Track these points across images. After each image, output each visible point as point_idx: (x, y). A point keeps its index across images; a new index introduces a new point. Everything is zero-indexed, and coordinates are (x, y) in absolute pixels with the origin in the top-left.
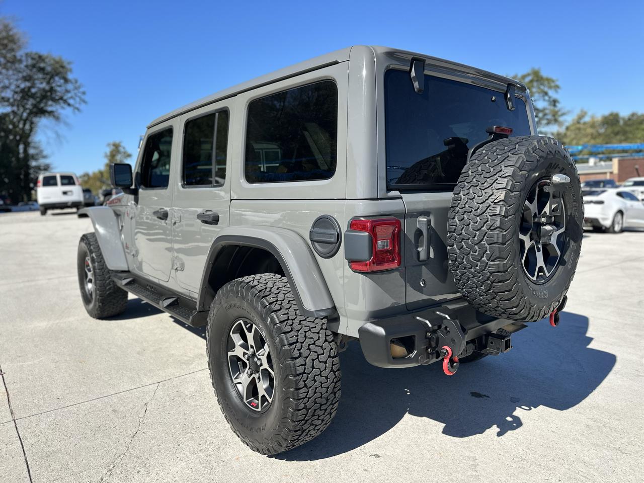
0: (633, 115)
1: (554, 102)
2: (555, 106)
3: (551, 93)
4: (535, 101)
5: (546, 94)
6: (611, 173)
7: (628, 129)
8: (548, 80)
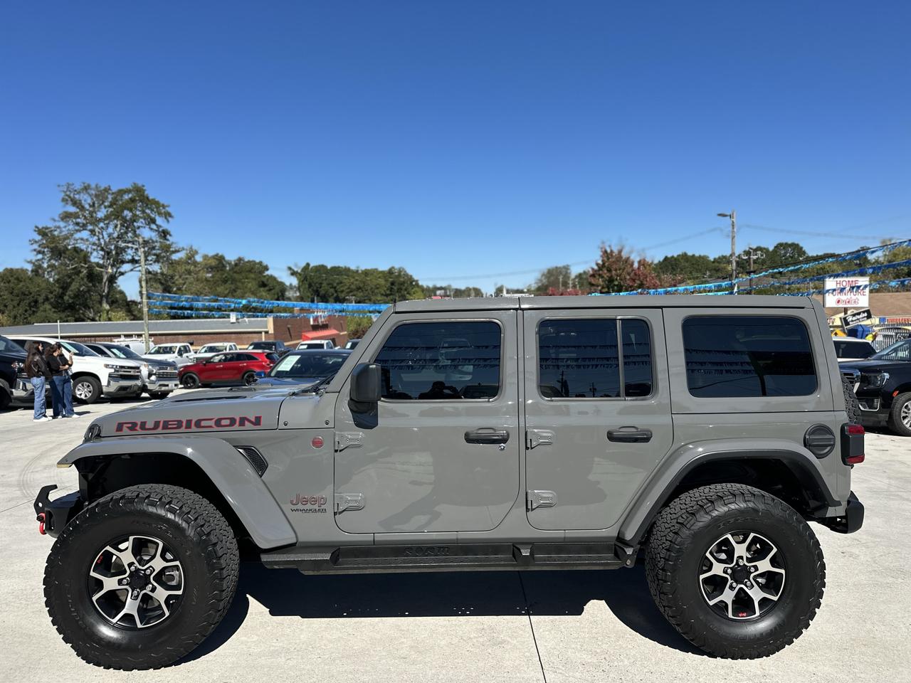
0: (240, 259)
1: (164, 234)
2: (165, 238)
3: (159, 220)
4: (139, 228)
5: (153, 221)
6: (267, 332)
7: (236, 276)
8: (157, 203)
